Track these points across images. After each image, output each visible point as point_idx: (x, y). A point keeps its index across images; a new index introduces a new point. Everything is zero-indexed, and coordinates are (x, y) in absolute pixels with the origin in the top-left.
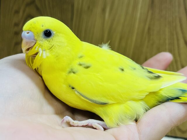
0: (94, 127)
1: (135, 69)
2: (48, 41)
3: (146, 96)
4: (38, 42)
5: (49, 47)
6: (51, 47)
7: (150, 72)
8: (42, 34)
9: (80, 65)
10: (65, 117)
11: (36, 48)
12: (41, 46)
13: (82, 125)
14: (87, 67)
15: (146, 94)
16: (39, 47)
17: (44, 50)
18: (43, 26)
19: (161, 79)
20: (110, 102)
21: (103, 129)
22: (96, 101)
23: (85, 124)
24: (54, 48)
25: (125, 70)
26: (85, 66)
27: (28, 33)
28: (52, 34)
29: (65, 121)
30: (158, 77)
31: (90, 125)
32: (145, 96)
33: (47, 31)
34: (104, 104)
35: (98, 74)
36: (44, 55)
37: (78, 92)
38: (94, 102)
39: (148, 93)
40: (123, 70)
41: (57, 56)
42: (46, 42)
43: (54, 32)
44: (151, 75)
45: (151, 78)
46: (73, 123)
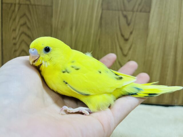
0: (83, 112)
1: (108, 72)
2: (48, 55)
3: (115, 90)
4: (41, 56)
5: (49, 59)
6: (50, 59)
7: (116, 75)
8: (43, 50)
9: (73, 67)
10: (63, 107)
11: (40, 61)
12: (43, 59)
13: (75, 112)
14: (77, 69)
15: (114, 89)
16: (42, 60)
17: (46, 62)
18: (43, 45)
19: (123, 80)
20: (91, 94)
21: (89, 113)
22: (82, 93)
23: (77, 111)
24: (52, 59)
25: (101, 72)
26: (76, 68)
27: (33, 50)
28: (50, 50)
29: (63, 109)
30: (121, 78)
31: (80, 111)
32: (113, 91)
33: (46, 48)
34: (87, 95)
35: (85, 74)
36: (46, 65)
37: (70, 86)
38: (81, 94)
39: (115, 89)
40: (100, 72)
41: (55, 64)
42: (47, 55)
43: (51, 48)
44: (117, 77)
45: (117, 79)
46: (69, 110)
